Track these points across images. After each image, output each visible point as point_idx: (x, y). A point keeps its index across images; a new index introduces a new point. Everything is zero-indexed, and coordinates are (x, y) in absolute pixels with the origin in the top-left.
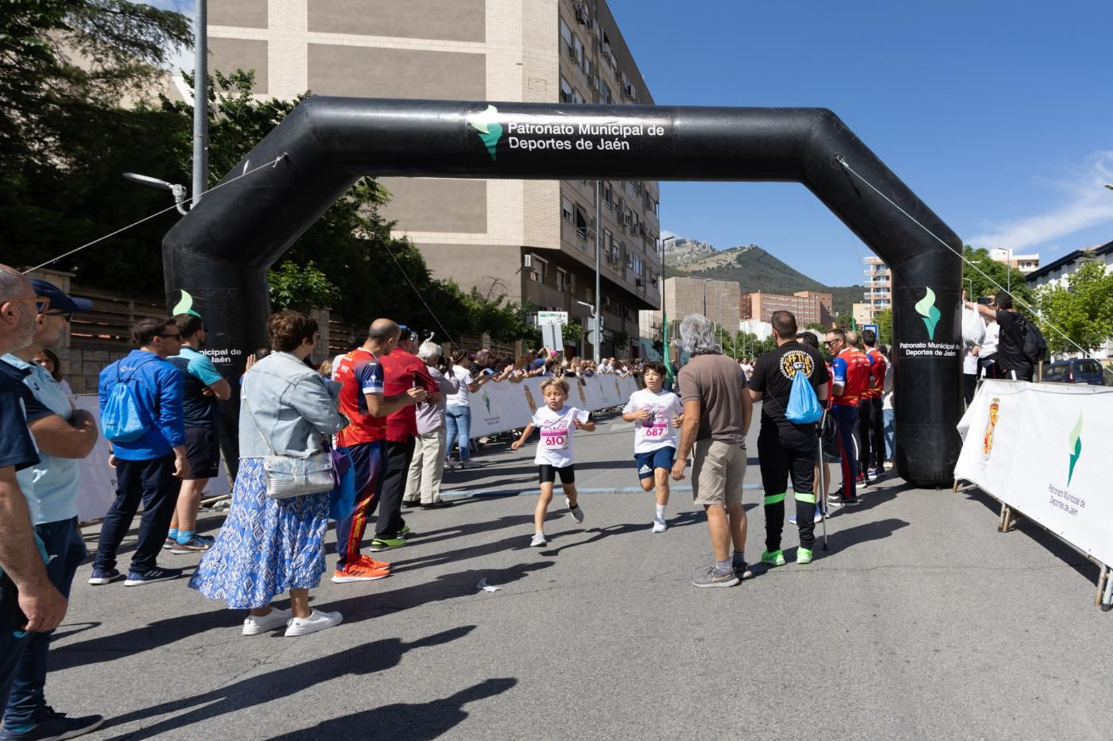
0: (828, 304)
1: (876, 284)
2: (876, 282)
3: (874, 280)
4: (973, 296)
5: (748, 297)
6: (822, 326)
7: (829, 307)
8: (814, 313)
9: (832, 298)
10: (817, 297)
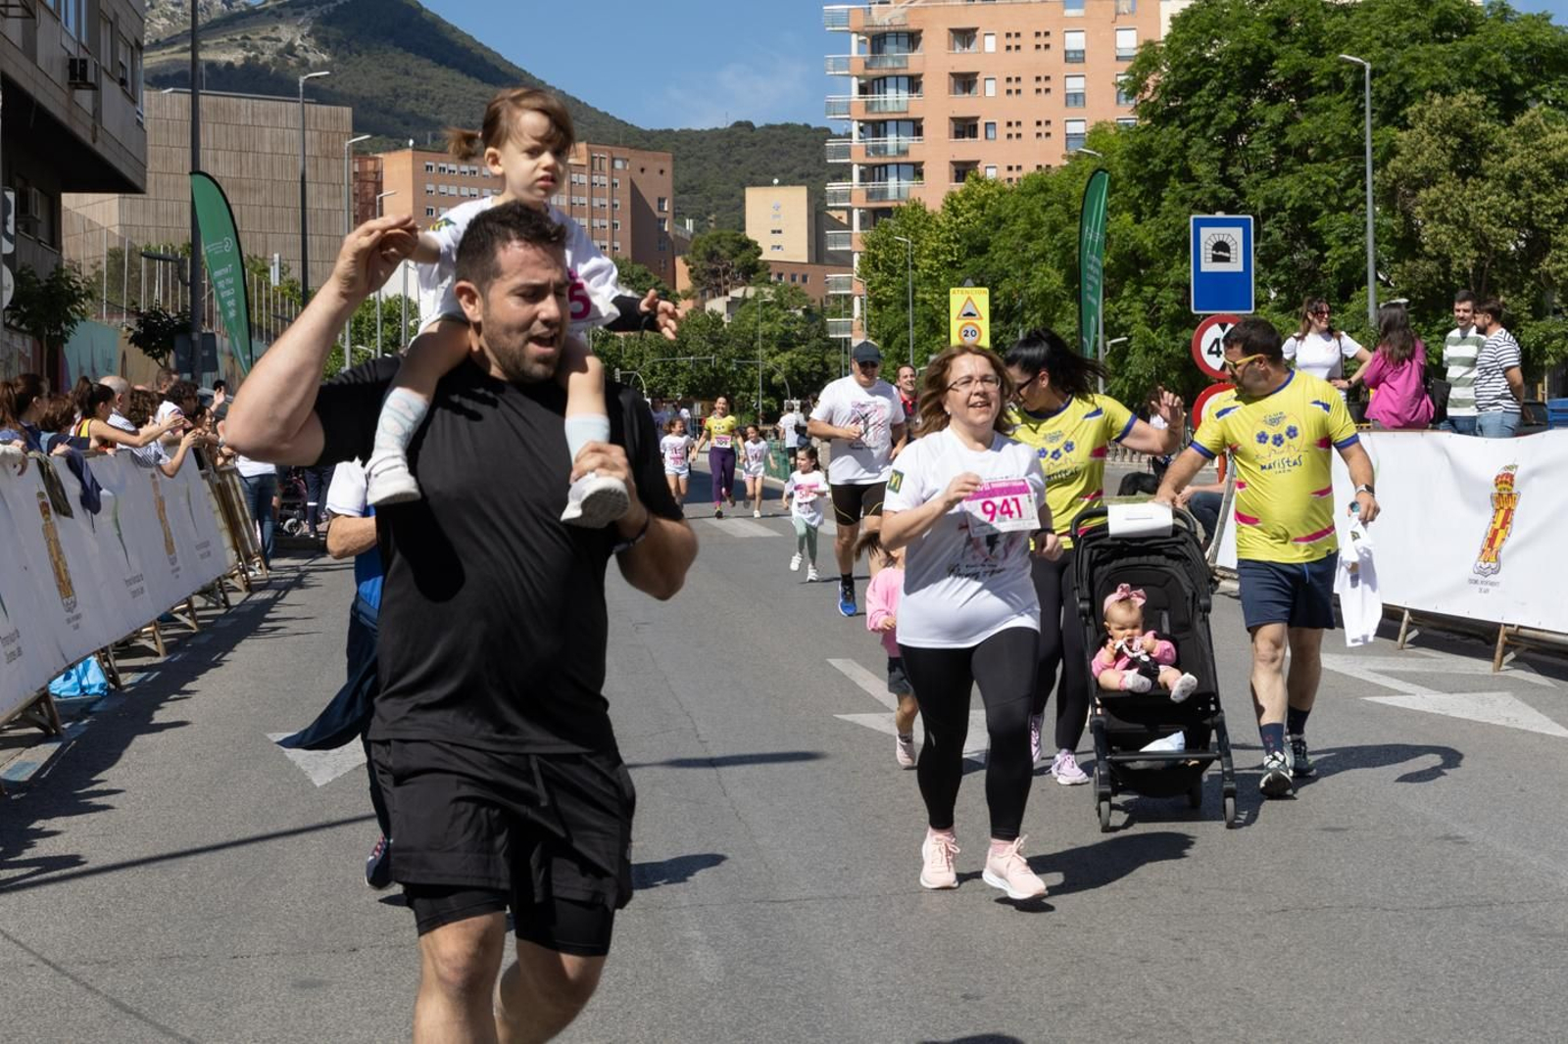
0: (659, 187)
1: (869, 107)
2: (870, 98)
3: (863, 90)
4: (1374, 128)
5: (370, 165)
6: (639, 269)
7: (661, 201)
8: (606, 223)
9: (668, 167)
10: (619, 164)
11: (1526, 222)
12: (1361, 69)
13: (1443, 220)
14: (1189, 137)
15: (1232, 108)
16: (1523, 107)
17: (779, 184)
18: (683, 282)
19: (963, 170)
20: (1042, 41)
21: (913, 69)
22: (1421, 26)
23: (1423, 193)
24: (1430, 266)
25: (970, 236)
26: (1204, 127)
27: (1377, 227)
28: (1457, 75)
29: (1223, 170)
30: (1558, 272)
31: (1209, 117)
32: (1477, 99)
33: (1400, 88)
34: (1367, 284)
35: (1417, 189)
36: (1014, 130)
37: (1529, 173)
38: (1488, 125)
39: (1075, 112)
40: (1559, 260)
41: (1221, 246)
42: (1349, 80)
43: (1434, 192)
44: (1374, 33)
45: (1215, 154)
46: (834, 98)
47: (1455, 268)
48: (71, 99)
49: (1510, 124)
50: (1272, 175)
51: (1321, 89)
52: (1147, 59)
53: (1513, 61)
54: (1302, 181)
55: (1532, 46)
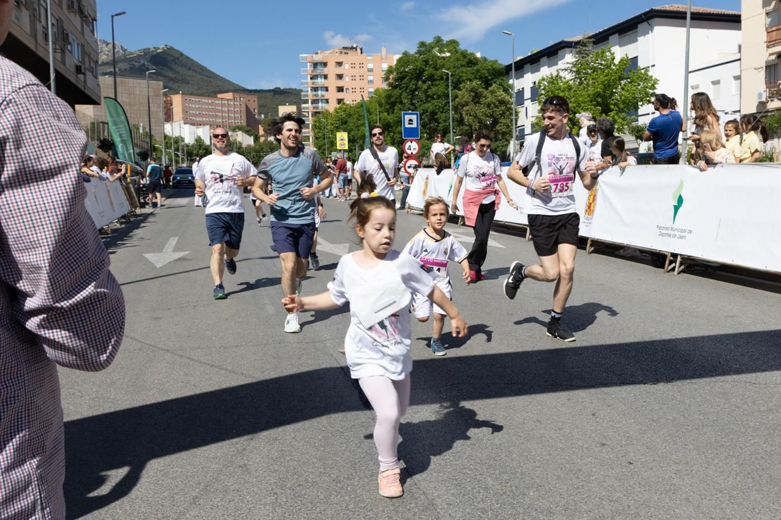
0: (254, 105)
1: (313, 83)
2: (313, 81)
3: (311, 78)
4: (452, 90)
5: (169, 99)
6: (249, 128)
7: (254, 109)
8: (239, 115)
9: (256, 100)
10: (242, 99)
11: (492, 116)
12: (448, 74)
13: (470, 115)
14: (402, 92)
15: (413, 84)
16: (491, 85)
17: (289, 105)
18: (261, 132)
19: (340, 101)
20: (361, 66)
21: (325, 73)
22: (464, 63)
23: (465, 108)
24: (467, 128)
25: (342, 119)
26: (406, 89)
27: (453, 117)
28: (473, 76)
29: (411, 101)
30: (501, 129)
31: (407, 87)
32: (479, 83)
33: (458, 80)
34: (450, 132)
35: (463, 107)
36: (354, 90)
37: (493, 103)
38: (482, 90)
39: (371, 85)
40: (501, 126)
41: (411, 120)
42: (445, 77)
43: (468, 108)
44: (451, 64)
45: (409, 97)
46: (303, 81)
47: (473, 128)
48: (77, 77)
49: (487, 89)
50: (424, 103)
51: (438, 80)
52: (390, 71)
53: (488, 72)
54: (432, 105)
55: (493, 69)
